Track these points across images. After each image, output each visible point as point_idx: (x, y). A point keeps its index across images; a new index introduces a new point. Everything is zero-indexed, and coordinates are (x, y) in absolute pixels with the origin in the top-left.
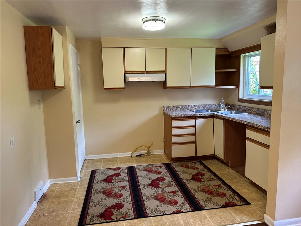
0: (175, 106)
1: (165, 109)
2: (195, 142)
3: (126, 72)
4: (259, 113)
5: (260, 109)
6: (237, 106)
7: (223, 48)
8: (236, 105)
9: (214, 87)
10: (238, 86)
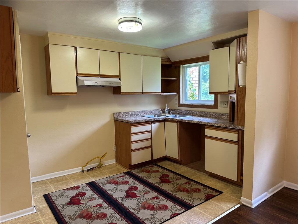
0: (126, 112)
1: (116, 116)
2: (151, 147)
3: (78, 75)
4: (202, 115)
5: (202, 112)
6: (179, 110)
7: (165, 58)
8: (177, 110)
9: (160, 93)
10: (178, 93)
